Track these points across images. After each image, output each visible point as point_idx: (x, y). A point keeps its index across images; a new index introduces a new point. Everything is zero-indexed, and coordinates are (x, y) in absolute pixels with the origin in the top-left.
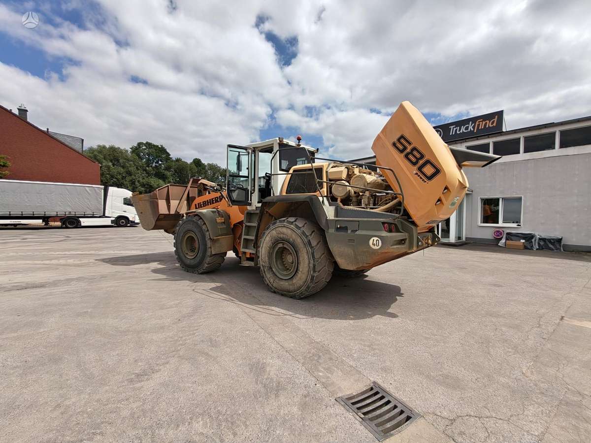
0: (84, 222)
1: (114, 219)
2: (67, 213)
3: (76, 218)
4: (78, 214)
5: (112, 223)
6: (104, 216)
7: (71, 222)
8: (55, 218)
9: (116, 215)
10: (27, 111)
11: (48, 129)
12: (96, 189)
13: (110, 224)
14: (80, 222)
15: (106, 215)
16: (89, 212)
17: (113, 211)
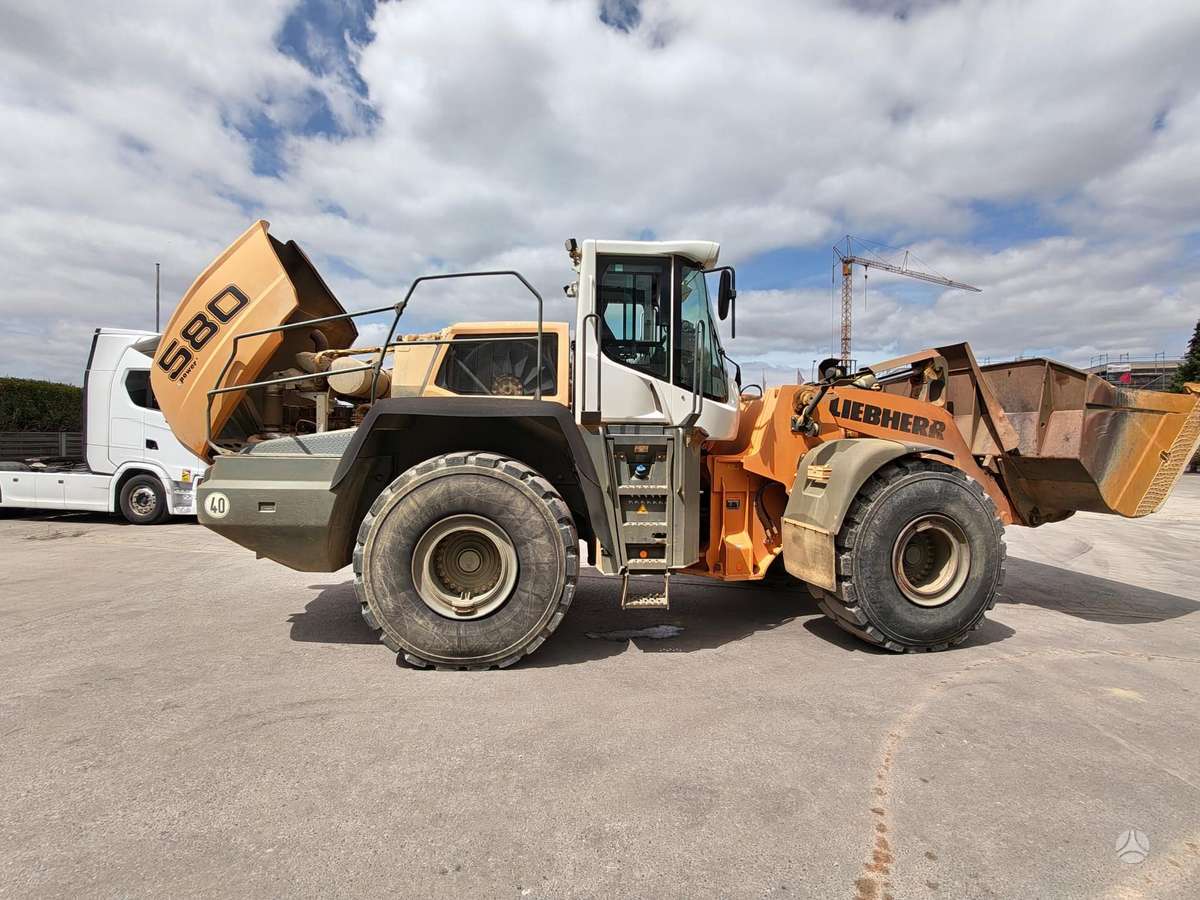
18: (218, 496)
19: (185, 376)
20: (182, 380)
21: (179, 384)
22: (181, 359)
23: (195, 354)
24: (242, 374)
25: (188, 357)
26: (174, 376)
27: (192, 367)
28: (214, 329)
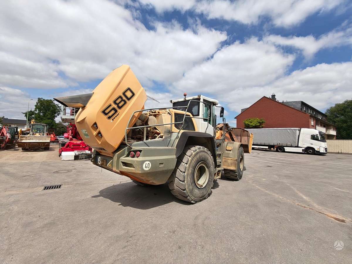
0: (287, 149)
1: (304, 149)
2: (278, 144)
3: (283, 147)
4: (284, 144)
5: (303, 151)
6: (298, 147)
7: (280, 149)
8: (273, 146)
9: (306, 146)
10: (275, 95)
11: (283, 101)
12: (293, 130)
13: (301, 151)
14: (284, 149)
15: (299, 146)
16: (289, 144)
17: (303, 143)
18: (147, 162)
19: (114, 118)
20: (113, 120)
21: (112, 121)
22: (113, 112)
23: (119, 110)
24: (135, 119)
25: (116, 111)
26: (109, 118)
27: (117, 115)
28: (125, 103)
